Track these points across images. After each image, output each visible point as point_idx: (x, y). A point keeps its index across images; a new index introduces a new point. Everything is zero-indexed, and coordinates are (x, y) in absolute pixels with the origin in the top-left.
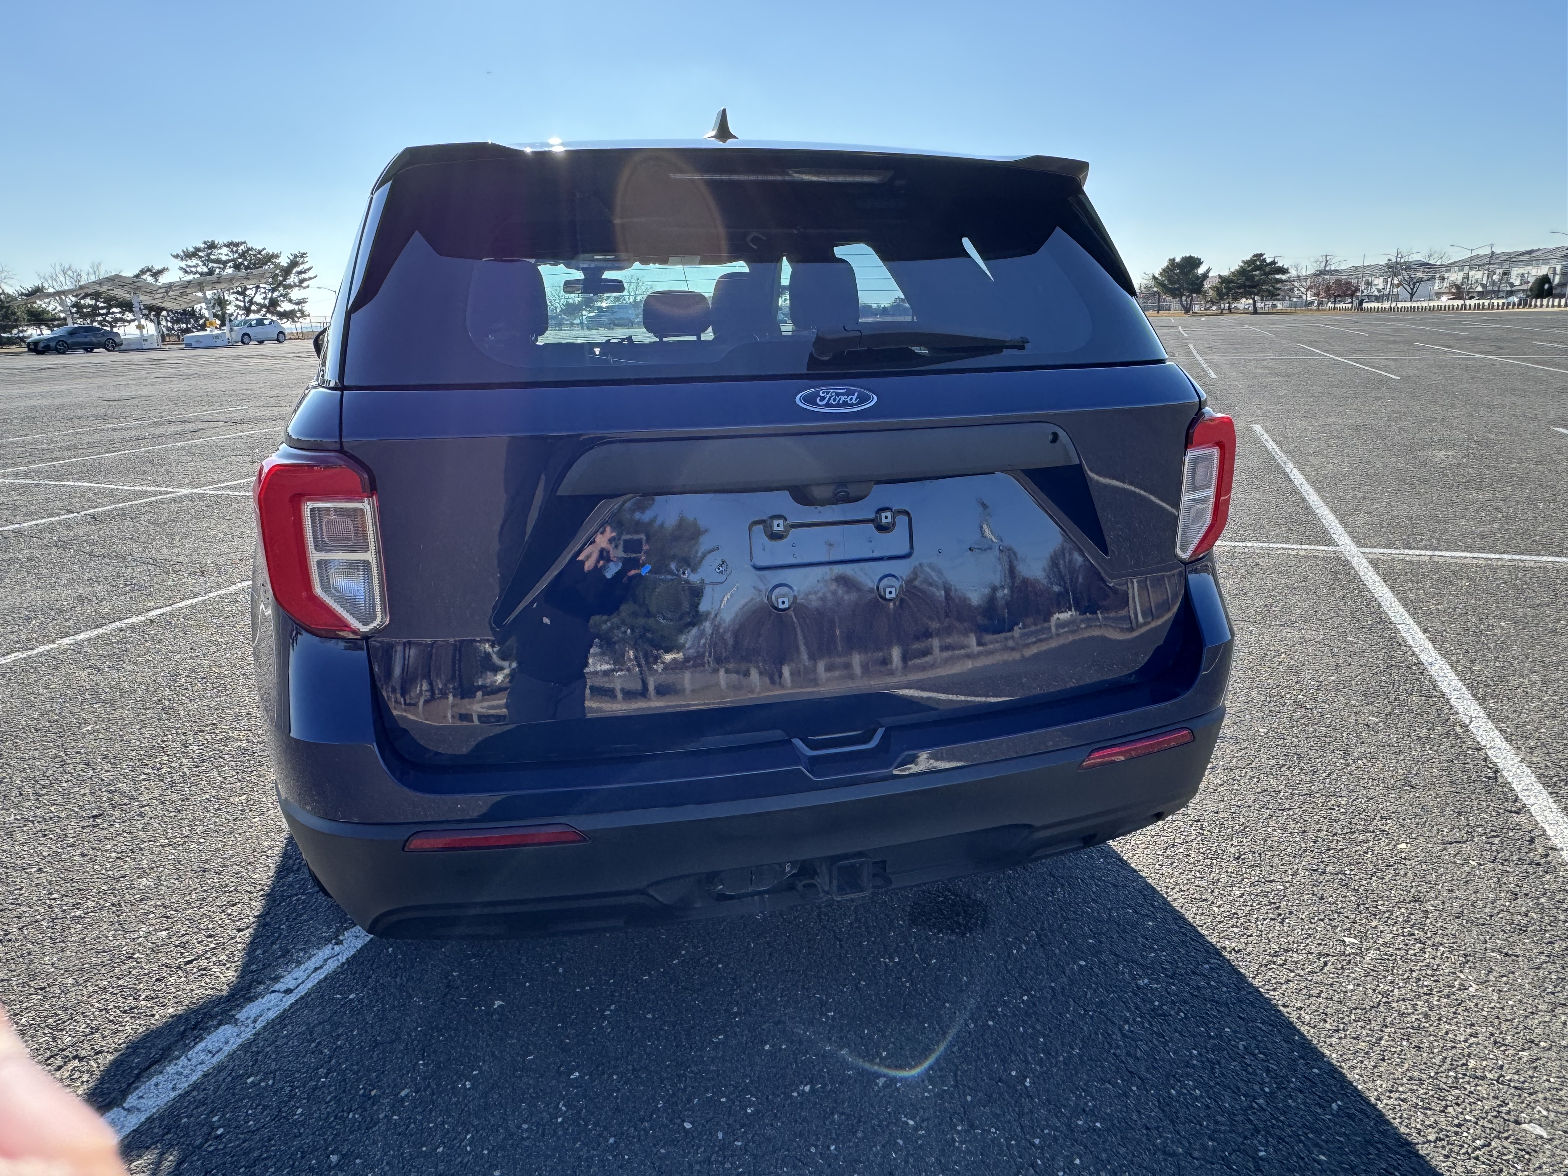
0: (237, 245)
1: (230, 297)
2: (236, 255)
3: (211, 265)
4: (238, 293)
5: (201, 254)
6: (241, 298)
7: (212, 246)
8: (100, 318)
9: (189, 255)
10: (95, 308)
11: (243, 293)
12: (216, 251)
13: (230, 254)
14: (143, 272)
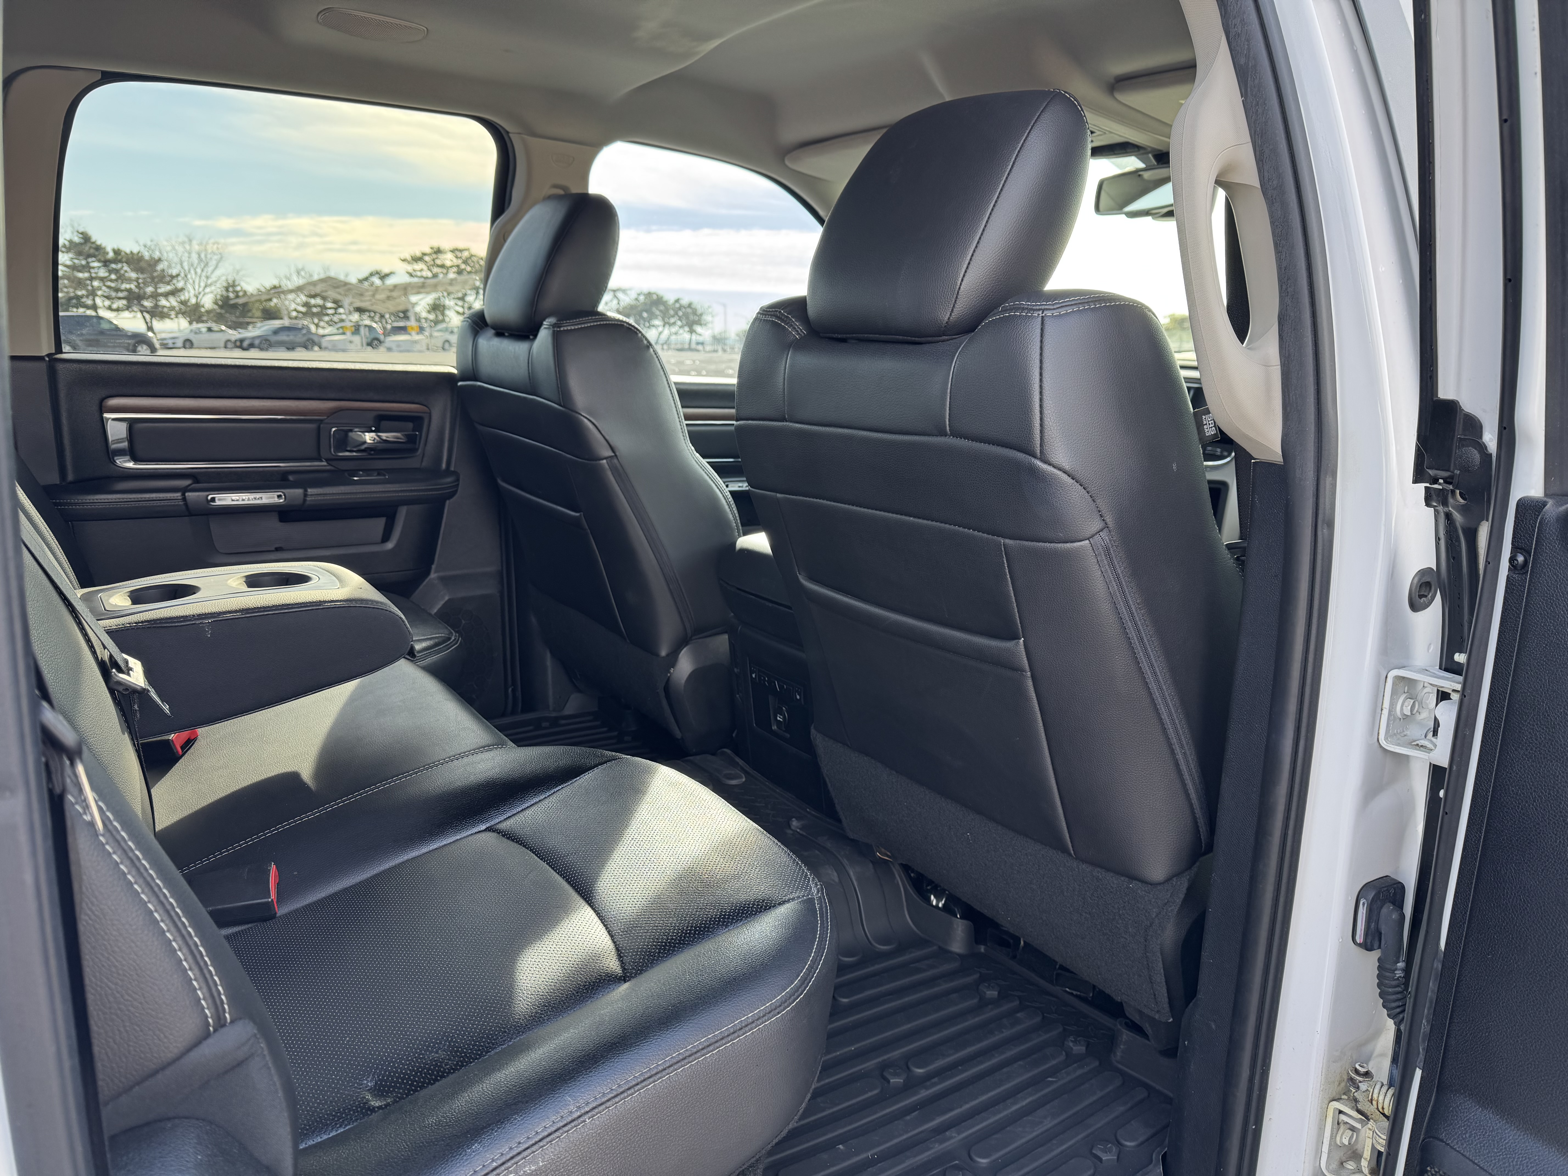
0: (461, 251)
1: (450, 302)
2: (460, 261)
3: (436, 270)
4: (459, 299)
5: (427, 258)
6: (460, 303)
7: (438, 251)
8: (326, 318)
9: (416, 259)
10: (324, 307)
11: (462, 299)
12: (441, 256)
13: (455, 260)
14: (372, 275)
